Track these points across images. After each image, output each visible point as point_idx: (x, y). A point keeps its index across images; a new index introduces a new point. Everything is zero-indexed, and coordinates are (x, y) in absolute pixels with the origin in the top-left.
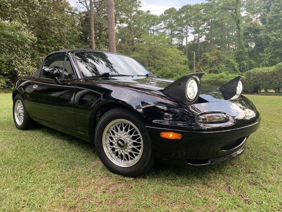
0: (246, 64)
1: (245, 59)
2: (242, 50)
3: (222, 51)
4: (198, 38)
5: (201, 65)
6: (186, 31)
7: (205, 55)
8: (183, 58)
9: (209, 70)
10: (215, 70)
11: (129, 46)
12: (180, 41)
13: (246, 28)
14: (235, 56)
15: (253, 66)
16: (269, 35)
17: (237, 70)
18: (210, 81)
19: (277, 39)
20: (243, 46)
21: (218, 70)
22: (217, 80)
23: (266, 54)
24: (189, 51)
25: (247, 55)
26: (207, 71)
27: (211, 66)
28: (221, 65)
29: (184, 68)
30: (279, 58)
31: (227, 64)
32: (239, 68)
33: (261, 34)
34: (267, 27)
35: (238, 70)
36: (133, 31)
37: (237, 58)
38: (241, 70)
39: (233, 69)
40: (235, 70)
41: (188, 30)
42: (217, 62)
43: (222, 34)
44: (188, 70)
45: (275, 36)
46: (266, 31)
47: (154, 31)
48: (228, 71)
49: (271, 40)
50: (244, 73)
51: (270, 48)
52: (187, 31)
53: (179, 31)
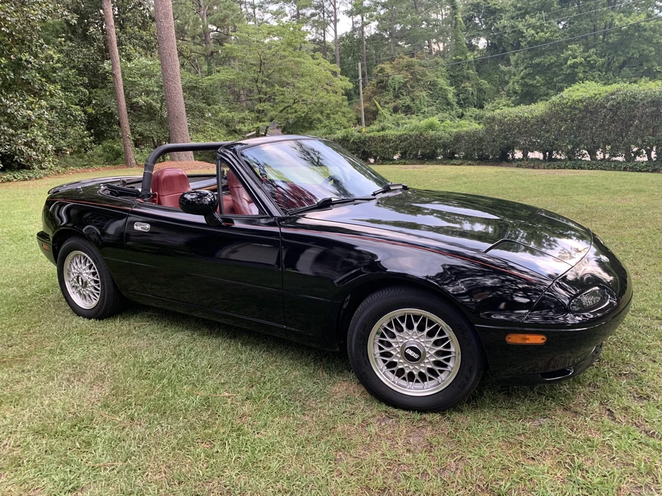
0: (470, 89)
1: (468, 79)
2: (461, 58)
3: (419, 60)
4: (360, 25)
5: (375, 93)
6: (331, 8)
7: (382, 70)
8: (341, 82)
9: (392, 105)
10: (406, 104)
11: (194, 47)
12: (319, 32)
13: (470, 6)
14: (447, 71)
15: (485, 93)
16: (520, 26)
17: (453, 105)
18: (407, 138)
19: (537, 33)
20: (464, 48)
21: (412, 105)
22: (421, 135)
23: (515, 68)
24: (341, 58)
25: (472, 69)
26: (388, 108)
27: (397, 97)
28: (417, 93)
29: (337, 102)
30: (540, 77)
31: (430, 89)
32: (457, 100)
33: (504, 22)
34: (515, 7)
35: (454, 103)
36: (205, 7)
37: (451, 76)
38: (461, 104)
39: (445, 101)
40: (448, 104)
41: (337, 6)
42: (409, 86)
43: (416, 17)
44: (345, 106)
45: (534, 27)
46: (514, 14)
47: (254, 8)
48: (434, 108)
49: (525, 37)
50: (467, 109)
51: (522, 56)
52: (335, 9)
53: (316, 8)
